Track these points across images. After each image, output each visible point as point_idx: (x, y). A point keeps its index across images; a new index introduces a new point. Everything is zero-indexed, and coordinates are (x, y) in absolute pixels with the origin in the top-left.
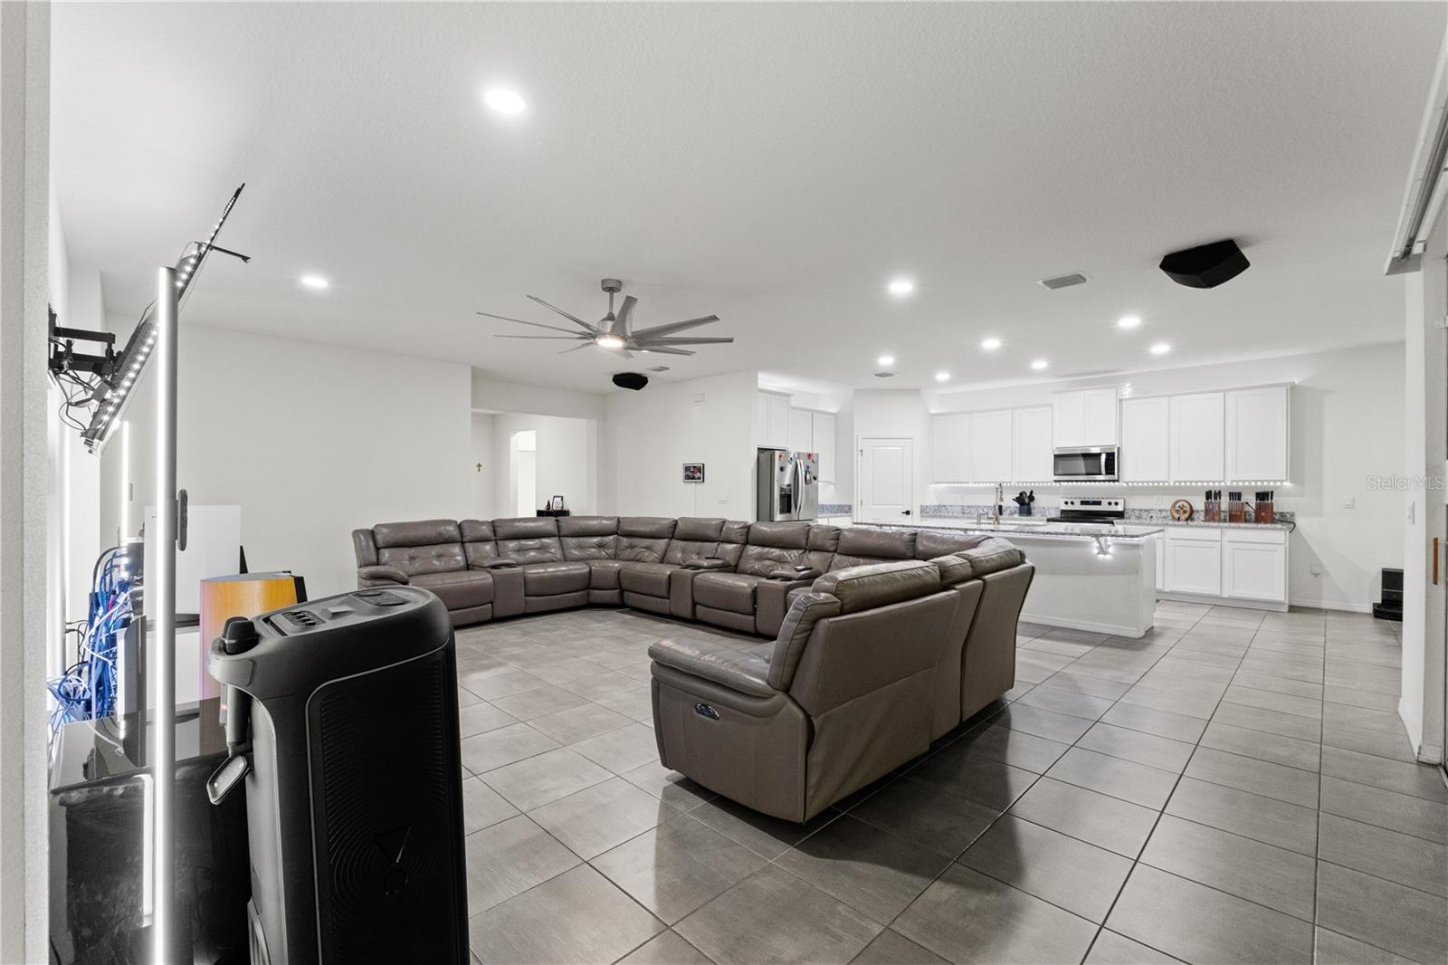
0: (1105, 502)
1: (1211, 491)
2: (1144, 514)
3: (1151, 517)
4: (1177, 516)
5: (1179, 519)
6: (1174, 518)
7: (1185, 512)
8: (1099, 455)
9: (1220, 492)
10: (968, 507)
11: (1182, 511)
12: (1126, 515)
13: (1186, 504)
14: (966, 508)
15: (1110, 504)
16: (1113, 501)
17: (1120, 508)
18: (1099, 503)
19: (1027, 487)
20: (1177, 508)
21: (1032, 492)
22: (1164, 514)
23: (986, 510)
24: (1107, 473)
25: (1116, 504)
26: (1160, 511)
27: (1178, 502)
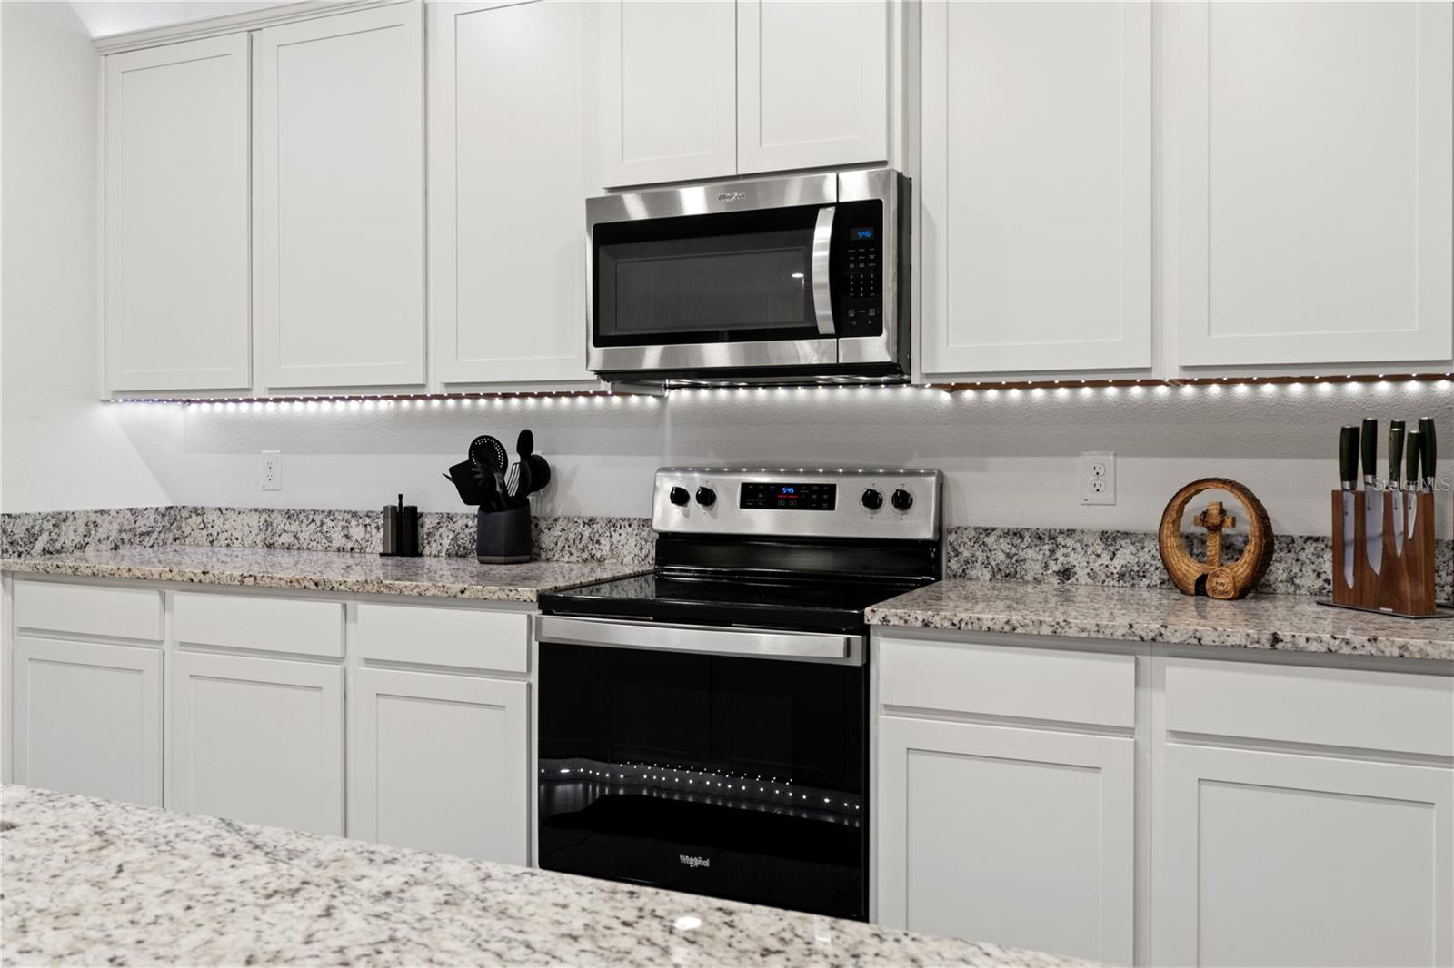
0: (849, 492)
1: (1371, 426)
2: (1033, 558)
3: (1066, 574)
4: (1190, 569)
5: (1201, 587)
6: (1172, 581)
7: (1230, 549)
8: (806, 216)
9: (1427, 427)
10: (290, 515)
11: (1213, 546)
12: (951, 564)
13: (1233, 502)
14: (280, 522)
15: (872, 500)
16: (886, 487)
17: (918, 526)
18: (820, 498)
19: (506, 416)
20: (1189, 525)
21: (525, 441)
22: (1126, 556)
23: (357, 532)
24: (845, 327)
25: (903, 501)
26: (1108, 538)
27: (1196, 487)
